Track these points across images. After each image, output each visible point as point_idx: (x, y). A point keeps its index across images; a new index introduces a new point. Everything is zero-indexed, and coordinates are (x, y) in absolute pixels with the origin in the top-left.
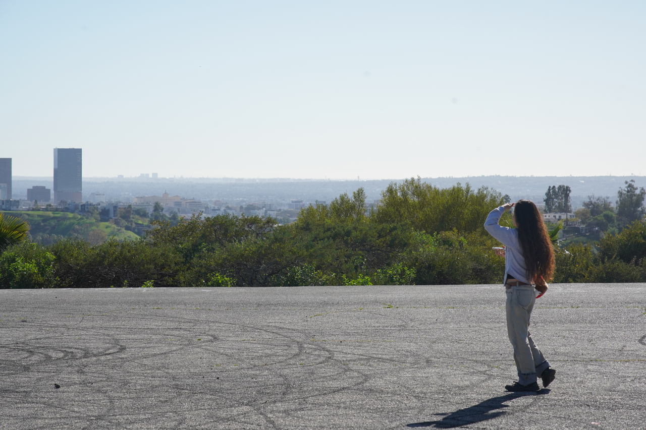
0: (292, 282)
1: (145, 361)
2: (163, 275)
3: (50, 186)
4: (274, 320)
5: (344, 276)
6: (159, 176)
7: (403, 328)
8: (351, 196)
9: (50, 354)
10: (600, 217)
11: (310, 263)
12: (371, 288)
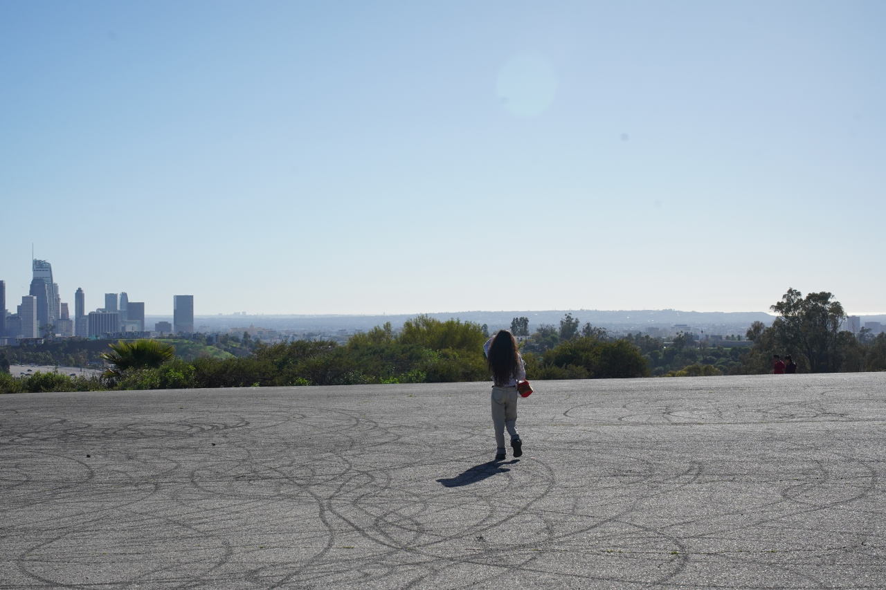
0: (348, 383)
1: (263, 430)
2: (265, 379)
3: (172, 322)
4: (339, 405)
5: (381, 378)
6: (247, 314)
7: (420, 408)
8: (382, 328)
9: (203, 427)
10: (549, 339)
11: (359, 370)
12: (398, 385)
